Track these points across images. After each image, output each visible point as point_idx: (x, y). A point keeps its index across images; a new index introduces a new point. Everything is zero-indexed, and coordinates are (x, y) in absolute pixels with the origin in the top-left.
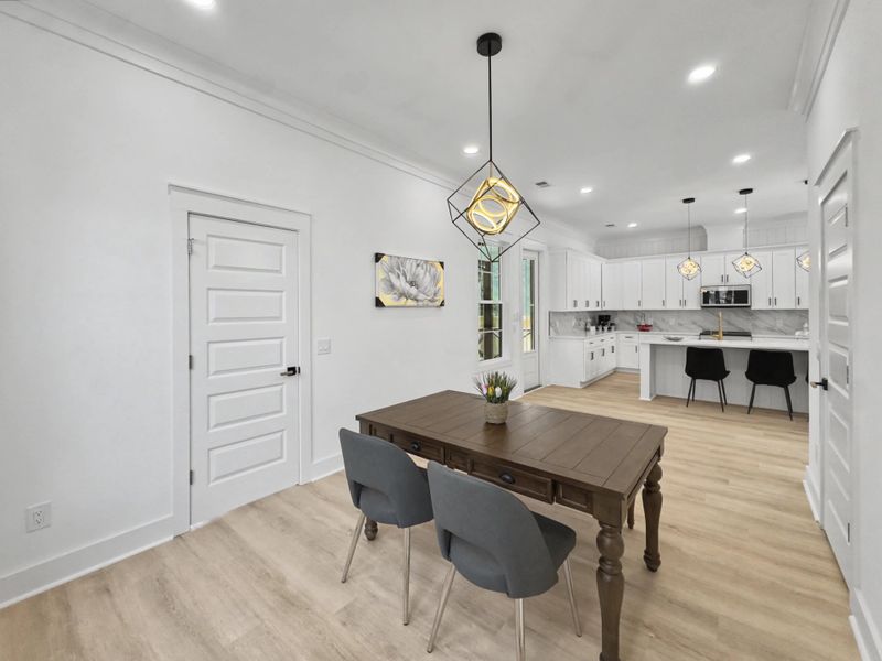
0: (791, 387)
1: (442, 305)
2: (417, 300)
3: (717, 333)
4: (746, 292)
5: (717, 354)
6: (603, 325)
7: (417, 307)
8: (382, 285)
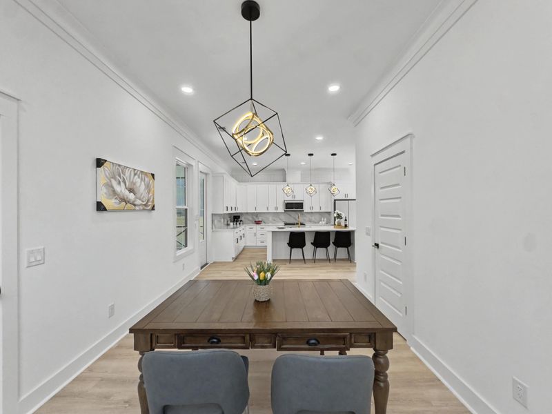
0: (328, 248)
1: (153, 209)
2: (135, 205)
3: (298, 224)
4: (302, 204)
5: (302, 234)
6: (237, 221)
7: (134, 210)
8: (105, 190)
